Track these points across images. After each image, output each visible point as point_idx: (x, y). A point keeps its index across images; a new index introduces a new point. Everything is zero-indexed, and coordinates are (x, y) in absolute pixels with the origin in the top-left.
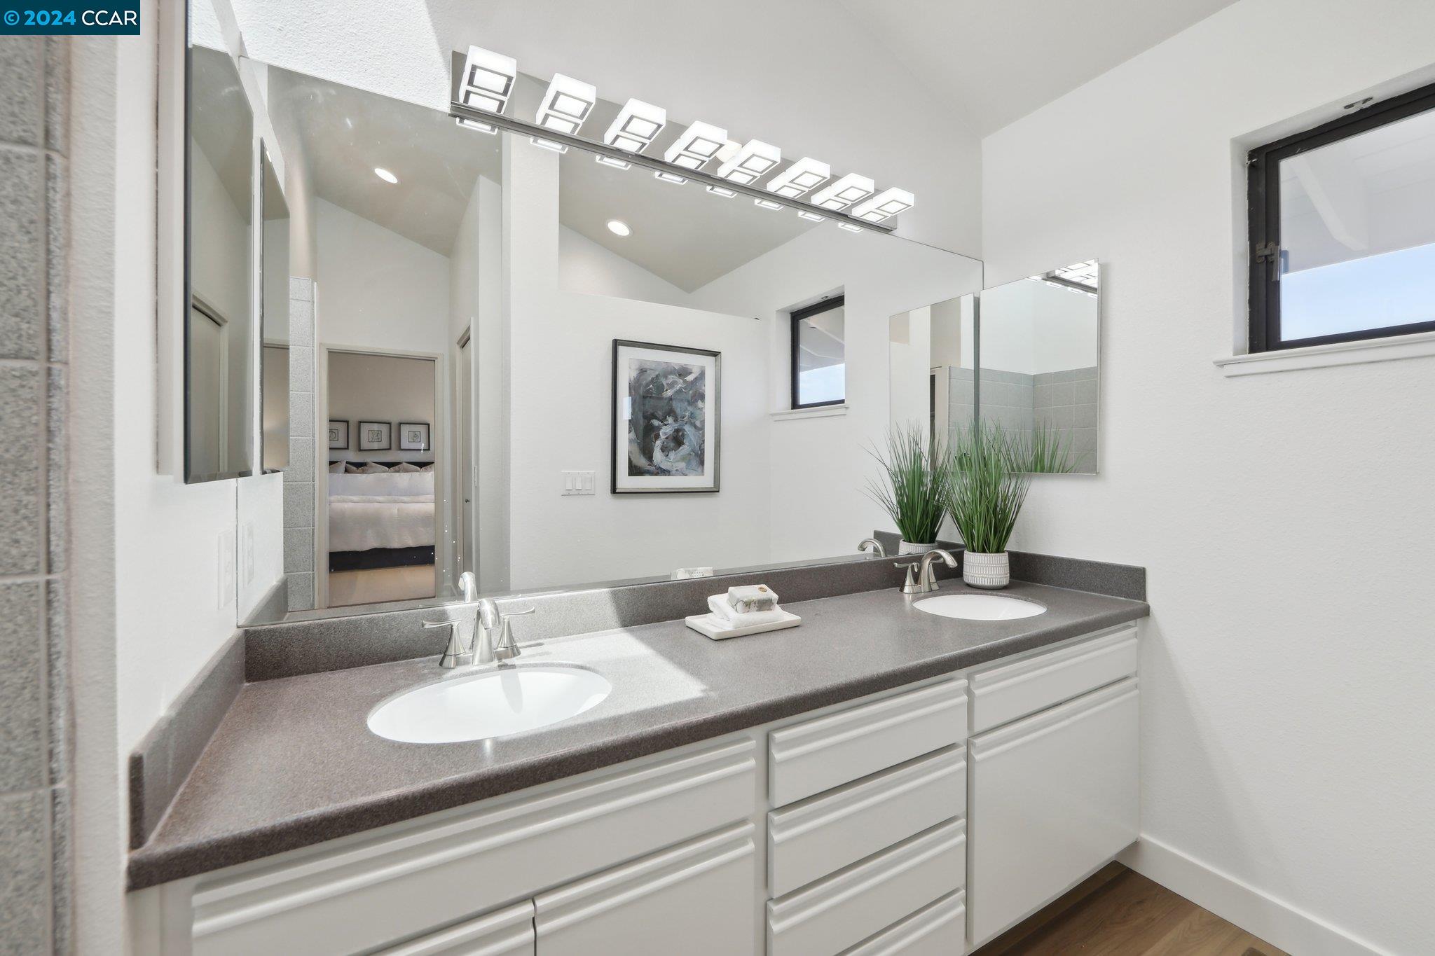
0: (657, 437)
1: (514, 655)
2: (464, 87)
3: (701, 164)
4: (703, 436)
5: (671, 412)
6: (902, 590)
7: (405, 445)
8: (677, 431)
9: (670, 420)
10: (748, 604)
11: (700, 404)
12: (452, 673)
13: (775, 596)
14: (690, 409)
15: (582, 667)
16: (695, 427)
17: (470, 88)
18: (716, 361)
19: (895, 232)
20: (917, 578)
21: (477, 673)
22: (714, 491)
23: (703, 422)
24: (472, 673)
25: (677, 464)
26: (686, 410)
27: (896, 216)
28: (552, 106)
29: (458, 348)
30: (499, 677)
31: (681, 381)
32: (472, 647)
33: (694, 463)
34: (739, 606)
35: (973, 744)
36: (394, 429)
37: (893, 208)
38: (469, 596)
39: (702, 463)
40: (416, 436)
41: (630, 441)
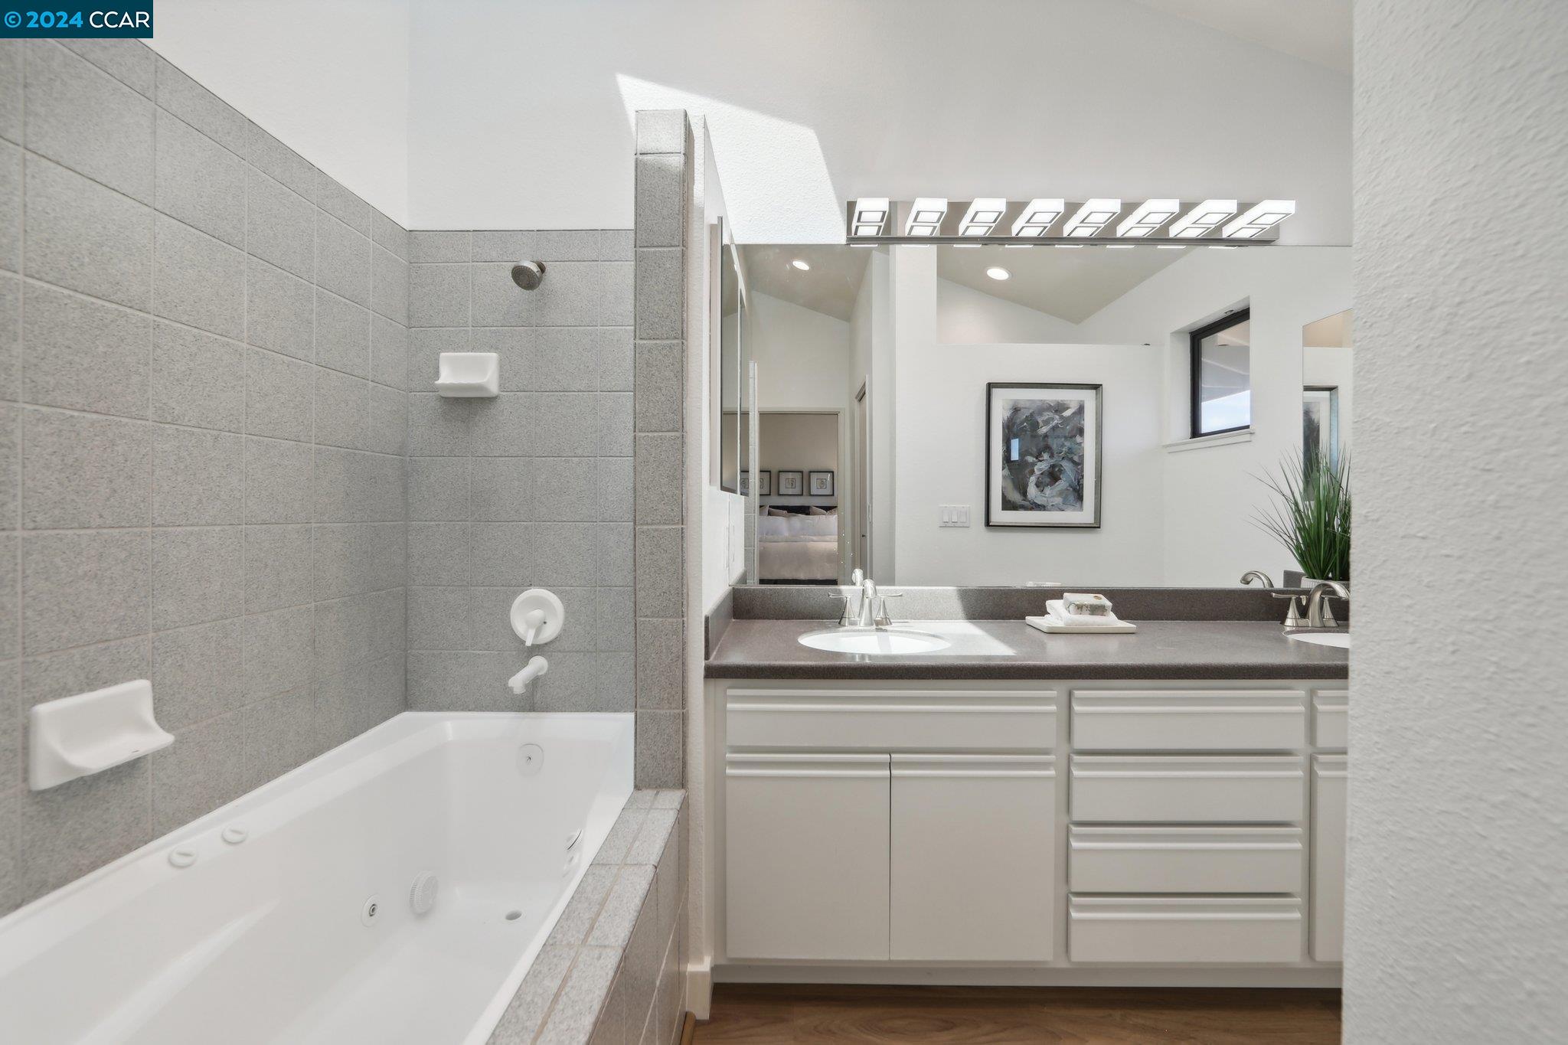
0: (1032, 472)
1: (888, 624)
2: (855, 223)
3: (1044, 230)
4: (1082, 471)
5: (1047, 448)
6: (1283, 622)
7: (814, 491)
8: (1053, 466)
9: (1046, 456)
10: (1080, 608)
11: (1078, 439)
12: (845, 628)
13: (1108, 604)
14: (1068, 444)
15: (934, 636)
16: (1074, 462)
17: (859, 224)
18: (1096, 394)
19: (1277, 242)
20: (1303, 612)
21: (861, 631)
22: (1095, 527)
23: (1082, 457)
24: (859, 631)
25: (1052, 499)
26: (1063, 445)
27: (1278, 225)
28: (915, 220)
29: (856, 401)
30: (876, 637)
31: (1057, 417)
32: (860, 615)
33: (1071, 498)
34: (1072, 608)
35: (1316, 759)
36: (805, 476)
37: (1270, 220)
38: (858, 584)
39: (1080, 497)
40: (822, 483)
41: (1004, 477)
